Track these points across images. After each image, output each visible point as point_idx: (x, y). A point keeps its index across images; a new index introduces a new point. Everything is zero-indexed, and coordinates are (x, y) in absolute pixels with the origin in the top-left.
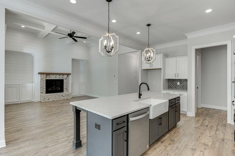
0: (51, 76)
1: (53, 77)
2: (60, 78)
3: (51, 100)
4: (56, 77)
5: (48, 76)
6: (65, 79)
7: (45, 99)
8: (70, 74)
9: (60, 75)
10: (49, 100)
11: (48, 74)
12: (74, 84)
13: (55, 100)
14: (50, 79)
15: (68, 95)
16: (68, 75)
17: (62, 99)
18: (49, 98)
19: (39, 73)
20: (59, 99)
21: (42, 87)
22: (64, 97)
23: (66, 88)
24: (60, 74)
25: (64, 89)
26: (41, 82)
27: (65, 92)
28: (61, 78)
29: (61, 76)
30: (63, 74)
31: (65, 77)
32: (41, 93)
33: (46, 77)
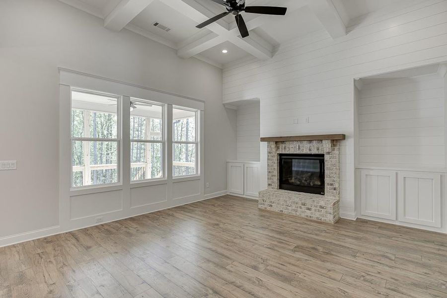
0: (287, 144)
1: (291, 149)
2: (310, 150)
3: (276, 208)
4: (299, 148)
5: (281, 146)
6: (329, 153)
7: (263, 200)
8: (343, 137)
9: (310, 141)
10: (271, 206)
11: (278, 141)
12: (371, 173)
13: (285, 212)
14: (285, 153)
15: (322, 207)
16: (337, 140)
17: (303, 215)
18: (271, 202)
19: (263, 139)
20: (294, 213)
21: (270, 172)
22: (309, 209)
23: (332, 185)
24: (310, 139)
25: (327, 188)
26: (268, 159)
27: (327, 199)
28: (314, 151)
29: (315, 144)
30: (320, 138)
31: (326, 147)
32: (269, 185)
33: (278, 148)
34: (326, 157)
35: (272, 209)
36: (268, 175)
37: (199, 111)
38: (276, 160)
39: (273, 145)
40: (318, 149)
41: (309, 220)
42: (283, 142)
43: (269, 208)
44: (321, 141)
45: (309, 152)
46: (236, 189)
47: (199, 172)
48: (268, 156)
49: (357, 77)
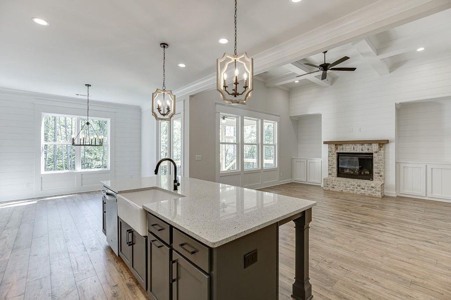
0: (344, 146)
1: (348, 149)
2: (362, 150)
3: (337, 189)
4: (354, 149)
5: (339, 147)
6: (376, 152)
8: (387, 142)
9: (363, 144)
10: (333, 188)
11: (337, 144)
12: (408, 165)
13: (345, 191)
14: (343, 152)
15: (372, 187)
16: (382, 143)
17: (359, 193)
18: (334, 185)
19: (325, 143)
20: (352, 192)
21: (330, 165)
22: (363, 189)
23: (378, 173)
24: (362, 143)
25: (375, 175)
26: (329, 156)
27: (376, 182)
28: (365, 151)
29: (366, 146)
30: (370, 142)
31: (375, 147)
32: (329, 174)
33: (337, 149)
34: (375, 155)
35: (334, 190)
36: (329, 168)
37: (277, 123)
38: (335, 157)
39: (333, 147)
40: (368, 149)
41: (363, 195)
42: (340, 145)
43: (331, 189)
44: (371, 144)
45: (361, 152)
46: (300, 178)
47: (277, 165)
48: (329, 154)
49: (398, 102)
